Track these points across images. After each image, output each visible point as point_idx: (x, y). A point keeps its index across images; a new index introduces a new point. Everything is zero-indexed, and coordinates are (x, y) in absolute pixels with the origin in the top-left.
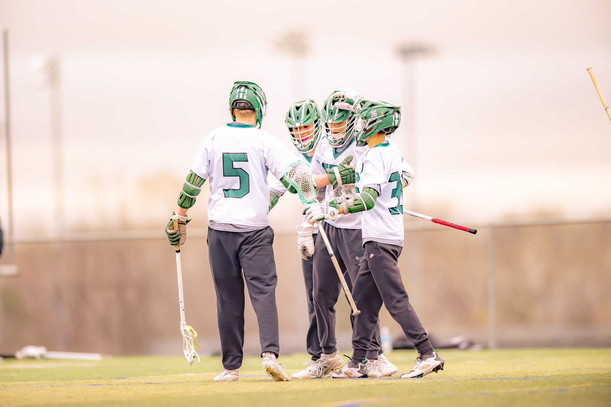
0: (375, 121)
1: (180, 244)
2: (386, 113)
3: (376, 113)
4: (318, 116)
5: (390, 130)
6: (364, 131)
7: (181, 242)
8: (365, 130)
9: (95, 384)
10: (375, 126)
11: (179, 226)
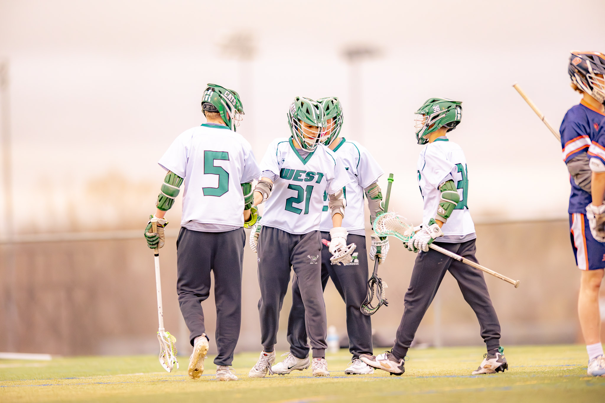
0: (438, 116)
1: (159, 247)
2: (448, 108)
3: (439, 108)
4: (338, 113)
5: (452, 125)
6: (426, 127)
7: (160, 245)
8: (427, 125)
9: (45, 384)
10: (439, 121)
11: (157, 229)
